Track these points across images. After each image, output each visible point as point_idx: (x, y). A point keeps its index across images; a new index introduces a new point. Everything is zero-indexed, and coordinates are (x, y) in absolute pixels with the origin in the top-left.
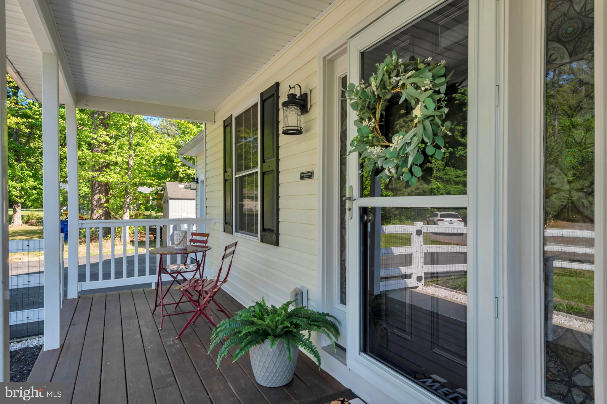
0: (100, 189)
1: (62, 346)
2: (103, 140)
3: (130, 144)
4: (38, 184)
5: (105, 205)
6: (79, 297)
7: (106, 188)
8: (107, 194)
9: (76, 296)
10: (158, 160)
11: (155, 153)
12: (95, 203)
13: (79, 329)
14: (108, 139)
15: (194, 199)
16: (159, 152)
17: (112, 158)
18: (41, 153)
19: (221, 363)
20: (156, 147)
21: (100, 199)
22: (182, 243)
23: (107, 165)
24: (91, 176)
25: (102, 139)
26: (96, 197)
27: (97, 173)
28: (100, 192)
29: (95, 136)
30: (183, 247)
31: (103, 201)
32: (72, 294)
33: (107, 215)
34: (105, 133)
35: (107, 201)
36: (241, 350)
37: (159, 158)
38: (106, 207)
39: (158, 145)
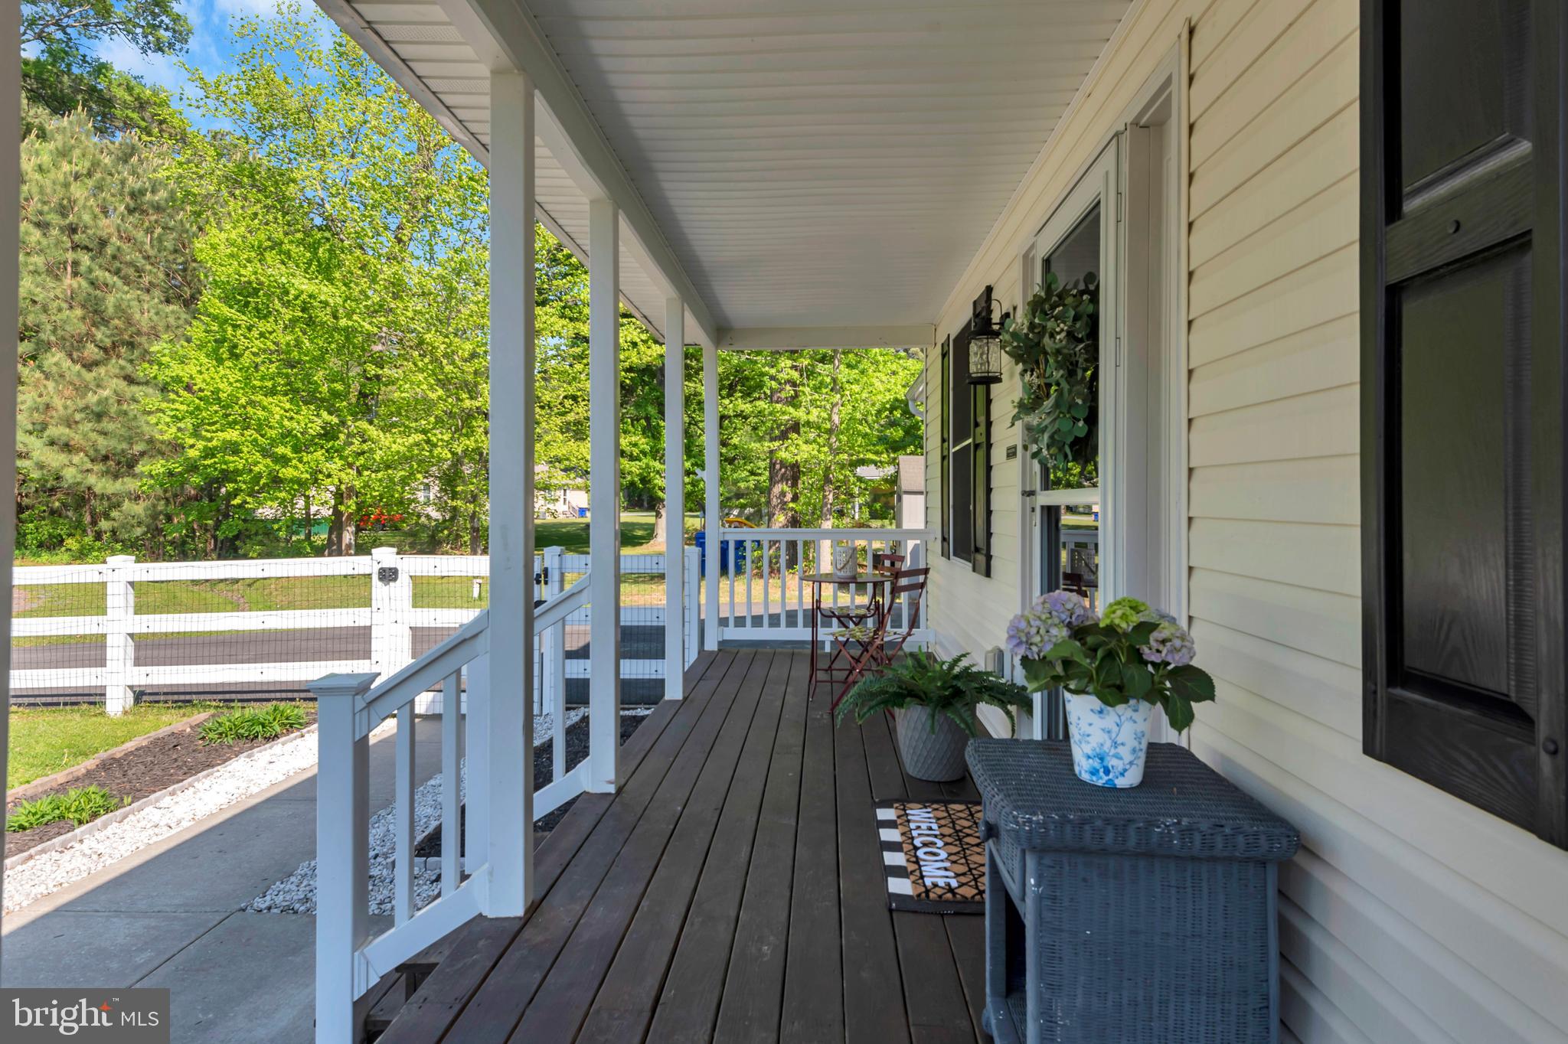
0: (785, 473)
1: (685, 699)
2: (786, 377)
3: (834, 380)
4: (693, 465)
5: (791, 505)
6: (720, 650)
7: (794, 472)
8: (794, 485)
9: (715, 648)
10: (886, 409)
11: (880, 397)
12: (775, 501)
13: (707, 687)
14: (795, 375)
15: (921, 493)
16: (887, 394)
17: (800, 414)
18: (700, 403)
19: (842, 720)
20: (882, 381)
21: (783, 494)
22: (848, 566)
23: (795, 427)
24: (766, 449)
25: (783, 376)
26: (777, 490)
27: (777, 444)
28: (784, 479)
29: (773, 371)
30: (848, 574)
31: (789, 497)
32: (711, 645)
33: (794, 522)
34: (789, 363)
35: (795, 499)
36: (871, 708)
37: (888, 406)
38: (792, 509)
39: (884, 378)
